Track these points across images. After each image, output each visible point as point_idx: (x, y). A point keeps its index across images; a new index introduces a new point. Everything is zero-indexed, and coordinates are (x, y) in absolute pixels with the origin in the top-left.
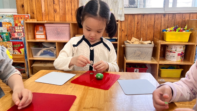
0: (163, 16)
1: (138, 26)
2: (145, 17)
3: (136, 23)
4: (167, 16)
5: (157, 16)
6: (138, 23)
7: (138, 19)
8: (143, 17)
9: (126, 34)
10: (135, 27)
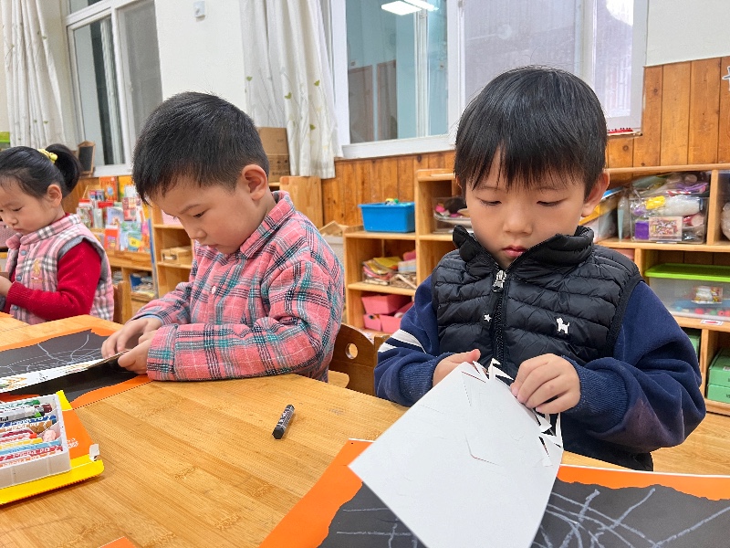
0: (416, 162)
1: (363, 189)
2: (377, 165)
3: (360, 182)
4: (425, 161)
5: (402, 162)
6: (363, 183)
7: (363, 173)
8: (374, 167)
9: (341, 211)
10: (360, 193)
